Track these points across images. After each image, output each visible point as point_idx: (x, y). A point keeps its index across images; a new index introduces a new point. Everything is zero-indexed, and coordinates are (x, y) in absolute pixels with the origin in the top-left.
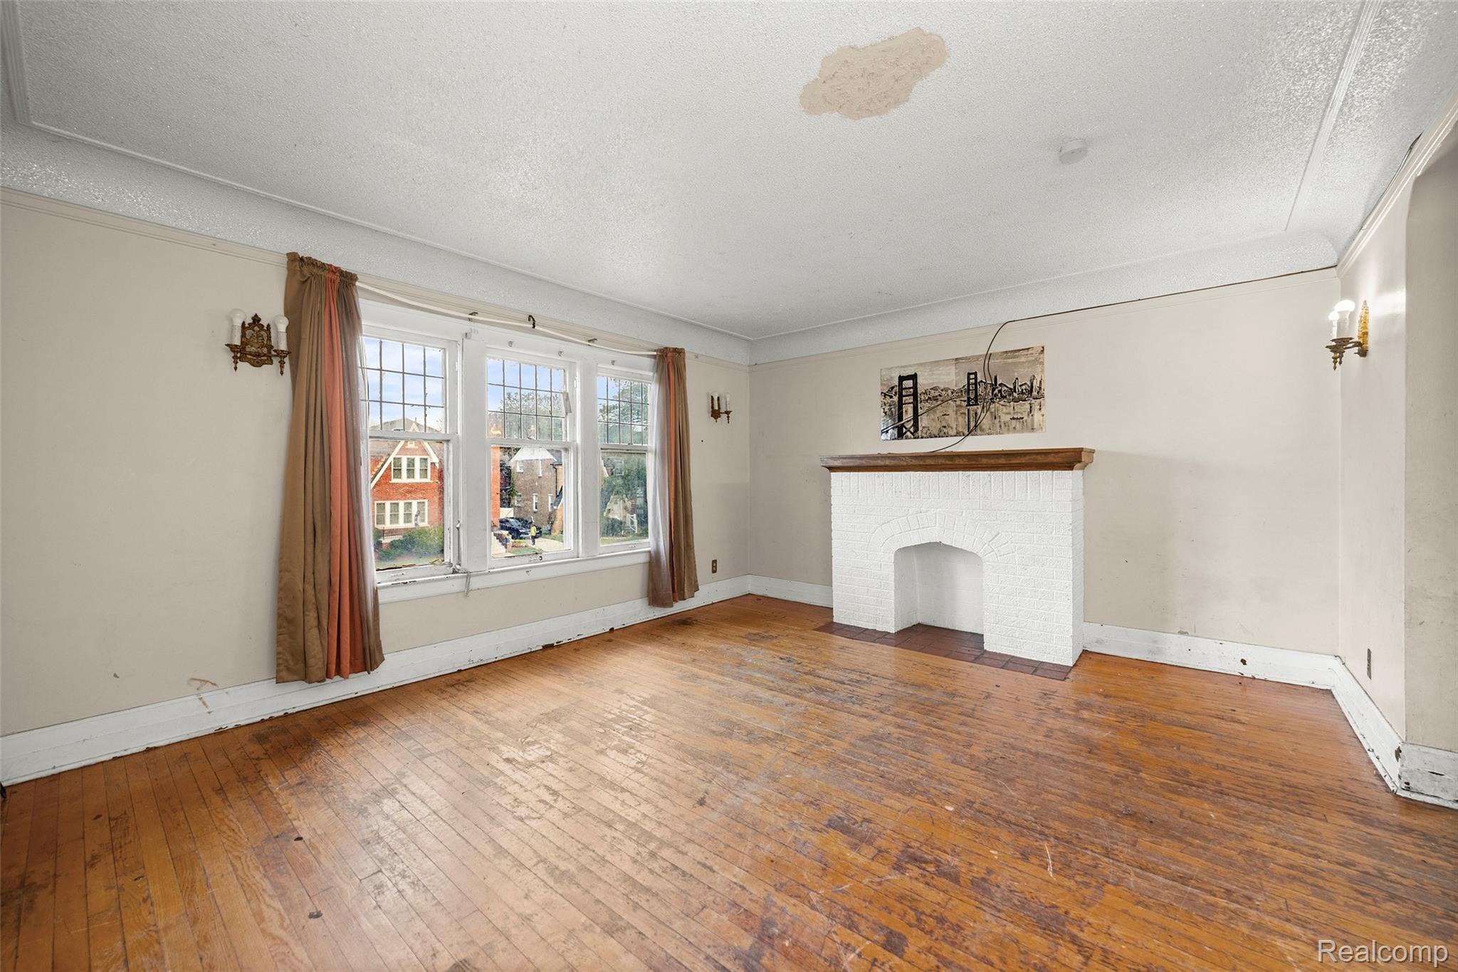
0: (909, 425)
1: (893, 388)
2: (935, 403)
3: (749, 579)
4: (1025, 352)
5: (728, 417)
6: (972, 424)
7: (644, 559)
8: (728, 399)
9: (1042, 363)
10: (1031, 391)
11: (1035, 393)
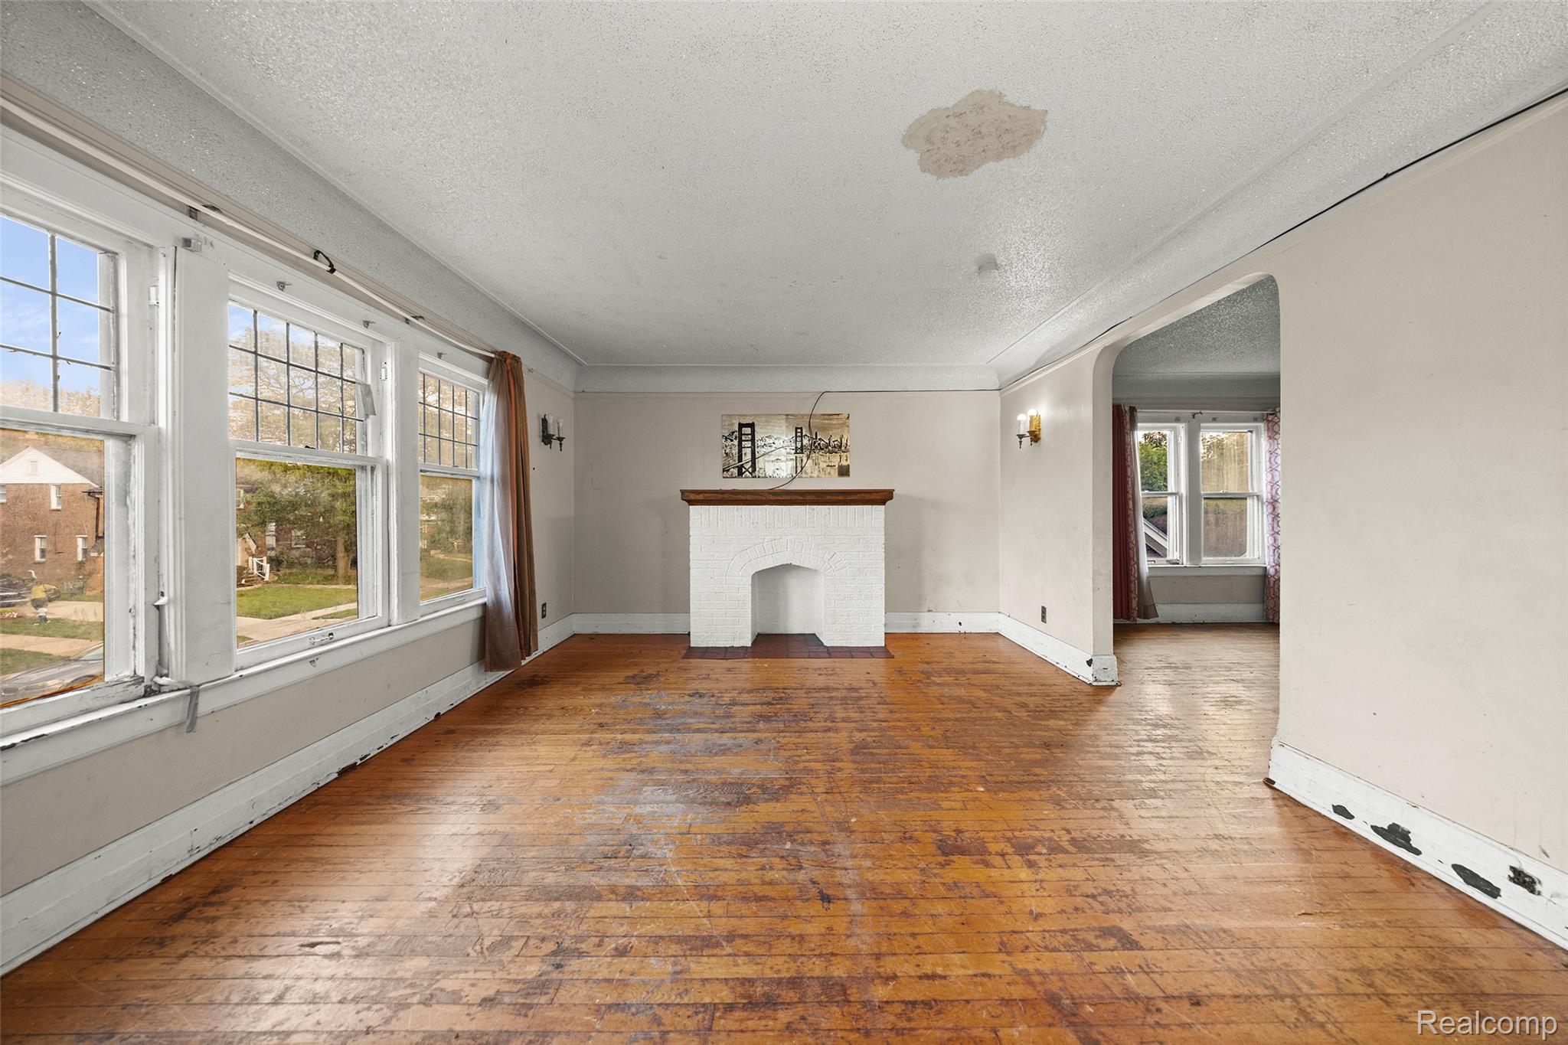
0: (748, 466)
1: (733, 433)
2: (770, 449)
3: (574, 618)
4: (836, 417)
5: (561, 444)
6: (799, 469)
7: (475, 614)
8: (561, 425)
9: (848, 426)
10: (840, 447)
11: (843, 448)
